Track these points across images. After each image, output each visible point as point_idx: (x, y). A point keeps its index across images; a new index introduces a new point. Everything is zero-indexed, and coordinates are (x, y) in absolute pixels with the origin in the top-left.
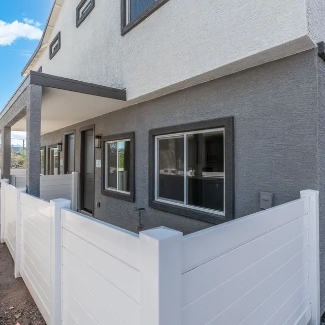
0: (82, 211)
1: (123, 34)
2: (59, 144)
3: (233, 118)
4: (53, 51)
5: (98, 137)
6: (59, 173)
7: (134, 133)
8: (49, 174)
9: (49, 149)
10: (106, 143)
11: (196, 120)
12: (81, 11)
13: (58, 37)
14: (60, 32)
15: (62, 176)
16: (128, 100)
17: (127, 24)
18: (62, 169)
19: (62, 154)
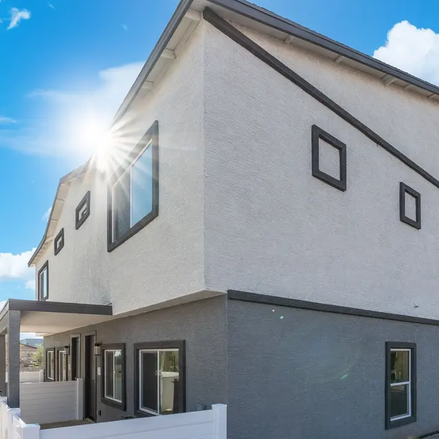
0: (88, 419)
1: (110, 251)
2: (67, 347)
3: (184, 341)
4: (58, 247)
5: (97, 345)
6: (67, 379)
7: (125, 344)
8: (58, 380)
9: (58, 351)
10: (106, 351)
11: (165, 339)
12: (80, 213)
13: (61, 234)
14: (63, 229)
15: (70, 381)
16: (114, 315)
17: (113, 241)
18: (70, 375)
19: (70, 358)
